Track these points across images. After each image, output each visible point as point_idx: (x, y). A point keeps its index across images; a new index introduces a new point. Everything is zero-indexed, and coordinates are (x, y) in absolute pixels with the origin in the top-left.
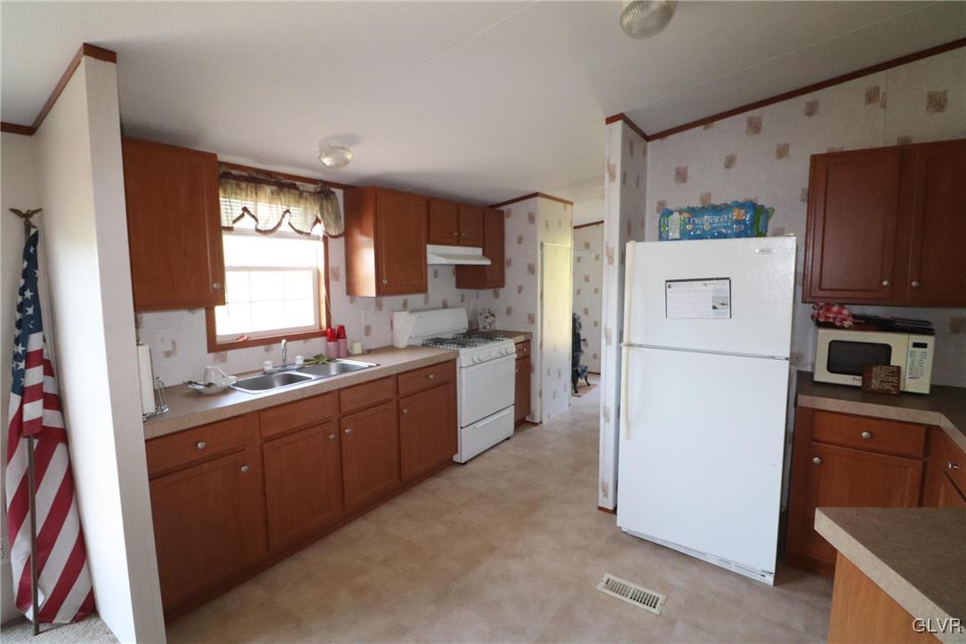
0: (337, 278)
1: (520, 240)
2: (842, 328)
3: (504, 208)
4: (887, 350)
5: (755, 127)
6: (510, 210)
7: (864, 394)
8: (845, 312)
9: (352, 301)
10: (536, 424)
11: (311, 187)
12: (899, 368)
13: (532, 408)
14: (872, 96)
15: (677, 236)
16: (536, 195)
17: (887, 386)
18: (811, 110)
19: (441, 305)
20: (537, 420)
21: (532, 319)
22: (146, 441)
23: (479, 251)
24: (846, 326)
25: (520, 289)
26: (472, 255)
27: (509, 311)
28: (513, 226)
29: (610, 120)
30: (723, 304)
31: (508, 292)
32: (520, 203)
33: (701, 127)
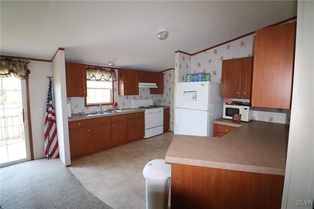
0: (116, 91)
1: (167, 81)
2: (229, 104)
3: (163, 73)
4: (238, 110)
5: (215, 52)
6: (165, 73)
7: (233, 121)
8: (230, 100)
9: (120, 97)
10: (171, 132)
11: (109, 69)
12: (241, 115)
13: (170, 127)
14: (242, 44)
15: (189, 81)
16: (171, 69)
17: (237, 119)
18: (228, 47)
19: (145, 98)
20: (171, 130)
21: (170, 103)
22: (69, 122)
23: (155, 84)
24: (230, 103)
25: (167, 95)
27: (165, 100)
28: (166, 77)
29: (176, 52)
31: (164, 95)
32: (168, 71)
33: (204, 52)
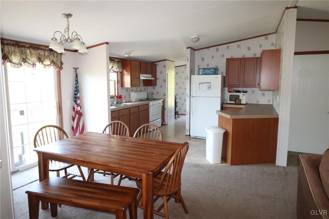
0: (119, 83)
1: (161, 72)
2: (232, 92)
3: (156, 63)
4: (239, 96)
5: (217, 50)
6: (158, 64)
7: (235, 104)
8: (232, 89)
10: (166, 125)
11: (116, 60)
12: (241, 99)
13: (165, 120)
14: (238, 46)
16: (166, 60)
17: (239, 103)
18: (228, 48)
19: (140, 91)
20: (166, 124)
21: (165, 95)
23: (151, 76)
24: (232, 91)
25: (161, 87)
26: (148, 77)
27: (158, 93)
28: (159, 69)
29: (187, 48)
30: (209, 88)
31: (157, 88)
32: (162, 62)
33: (207, 49)
